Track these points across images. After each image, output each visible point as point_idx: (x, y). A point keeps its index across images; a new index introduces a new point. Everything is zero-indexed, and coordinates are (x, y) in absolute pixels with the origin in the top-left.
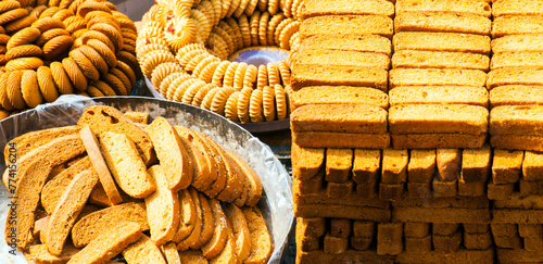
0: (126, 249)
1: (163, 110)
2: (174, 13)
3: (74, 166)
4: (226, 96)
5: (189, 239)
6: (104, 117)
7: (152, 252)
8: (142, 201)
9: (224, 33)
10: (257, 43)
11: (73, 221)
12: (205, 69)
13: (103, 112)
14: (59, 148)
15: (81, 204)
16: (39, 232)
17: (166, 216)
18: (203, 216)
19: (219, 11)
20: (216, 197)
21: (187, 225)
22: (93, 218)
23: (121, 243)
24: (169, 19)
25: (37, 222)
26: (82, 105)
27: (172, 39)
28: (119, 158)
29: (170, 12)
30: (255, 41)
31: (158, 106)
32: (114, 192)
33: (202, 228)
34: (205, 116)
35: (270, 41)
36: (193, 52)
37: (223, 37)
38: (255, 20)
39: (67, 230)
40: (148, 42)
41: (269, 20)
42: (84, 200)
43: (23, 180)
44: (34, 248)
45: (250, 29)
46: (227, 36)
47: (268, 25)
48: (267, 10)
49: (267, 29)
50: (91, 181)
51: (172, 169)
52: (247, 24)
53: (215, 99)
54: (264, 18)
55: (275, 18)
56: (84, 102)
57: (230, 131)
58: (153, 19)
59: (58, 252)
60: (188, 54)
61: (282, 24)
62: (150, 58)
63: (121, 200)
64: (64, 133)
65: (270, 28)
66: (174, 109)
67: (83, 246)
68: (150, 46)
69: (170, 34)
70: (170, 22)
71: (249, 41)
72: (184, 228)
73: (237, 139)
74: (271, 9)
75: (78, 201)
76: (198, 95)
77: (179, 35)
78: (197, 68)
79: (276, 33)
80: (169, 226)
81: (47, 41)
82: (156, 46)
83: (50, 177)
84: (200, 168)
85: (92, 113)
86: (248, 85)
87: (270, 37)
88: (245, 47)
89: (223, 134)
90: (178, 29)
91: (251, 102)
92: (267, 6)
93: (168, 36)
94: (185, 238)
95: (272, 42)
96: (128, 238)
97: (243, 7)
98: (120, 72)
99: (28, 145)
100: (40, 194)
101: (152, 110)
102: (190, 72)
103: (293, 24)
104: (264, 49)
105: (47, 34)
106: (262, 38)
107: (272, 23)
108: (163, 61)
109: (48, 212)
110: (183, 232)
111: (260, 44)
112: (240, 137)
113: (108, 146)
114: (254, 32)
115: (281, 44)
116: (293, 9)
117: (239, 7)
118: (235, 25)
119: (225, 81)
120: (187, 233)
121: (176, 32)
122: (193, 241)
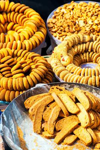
0: (74, 130)
1: (69, 86)
2: (63, 55)
3: (51, 106)
4: (88, 79)
5: (94, 125)
6: (57, 90)
7: (83, 130)
8: (76, 114)
9: (77, 59)
10: (86, 61)
11: (55, 123)
12: (78, 71)
13: (57, 88)
14: (45, 101)
15: (57, 118)
16: (44, 128)
17: (85, 118)
18: (96, 117)
19: (74, 53)
20: (97, 111)
21: (93, 121)
22: (61, 121)
23: (72, 128)
24: (61, 57)
25: (42, 125)
26: (44, 87)
27: (64, 63)
28: (66, 102)
29: (62, 55)
30: (85, 61)
31: (68, 84)
32: (67, 113)
33: (97, 121)
34: (84, 86)
35: (90, 61)
36: (72, 66)
37: (76, 61)
38: (84, 55)
39: (54, 126)
40: (56, 65)
41: (89, 54)
42: (57, 116)
43: (37, 112)
44: (43, 133)
45: (84, 57)
46: (78, 60)
47: (89, 55)
48: (88, 51)
49: (89, 57)
50: (59, 110)
51: (85, 103)
52: (82, 56)
53: (84, 81)
54: (88, 53)
55: (91, 53)
56: (45, 86)
57: (93, 90)
58: (55, 57)
59: (52, 133)
60: (71, 67)
61: (93, 55)
62: (59, 70)
63: (69, 115)
64: (45, 96)
65: (90, 56)
66: (73, 85)
67: (60, 131)
68: (58, 66)
69: (63, 61)
70: (62, 58)
71: (83, 62)
72: (92, 122)
73: (96, 92)
74: (89, 50)
75: (56, 117)
76: (79, 80)
77: (66, 61)
78: (75, 71)
79: (92, 58)
80: (88, 121)
81: (23, 68)
82: (59, 66)
83: (45, 110)
84: (93, 103)
85: (53, 88)
86: (93, 75)
87: (90, 59)
88: (82, 63)
89: (91, 91)
90: (65, 59)
91: (96, 80)
92: (88, 49)
93: (62, 62)
94: (93, 125)
95: (91, 61)
96: (75, 127)
97: (81, 51)
98: (49, 75)
99: (35, 101)
100: (42, 116)
101: (66, 86)
102: (72, 73)
103: (98, 54)
104: (88, 63)
105: (23, 65)
106: (87, 60)
107: (90, 55)
108: (63, 70)
109: (46, 121)
110: (92, 123)
111: (87, 62)
112: (97, 91)
113: (62, 99)
114: (85, 58)
115: (94, 61)
116: (97, 50)
117: (80, 51)
118: (79, 57)
119: (85, 74)
120: (93, 123)
121: (65, 61)
122: (95, 126)
